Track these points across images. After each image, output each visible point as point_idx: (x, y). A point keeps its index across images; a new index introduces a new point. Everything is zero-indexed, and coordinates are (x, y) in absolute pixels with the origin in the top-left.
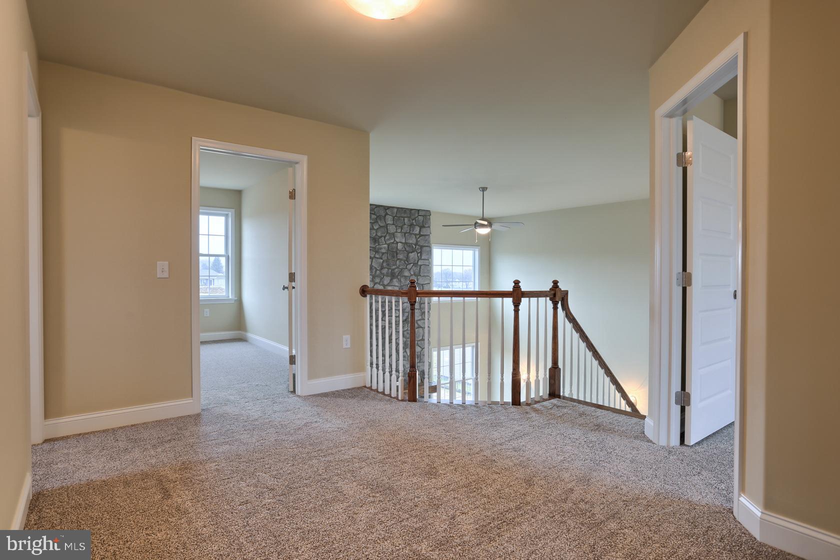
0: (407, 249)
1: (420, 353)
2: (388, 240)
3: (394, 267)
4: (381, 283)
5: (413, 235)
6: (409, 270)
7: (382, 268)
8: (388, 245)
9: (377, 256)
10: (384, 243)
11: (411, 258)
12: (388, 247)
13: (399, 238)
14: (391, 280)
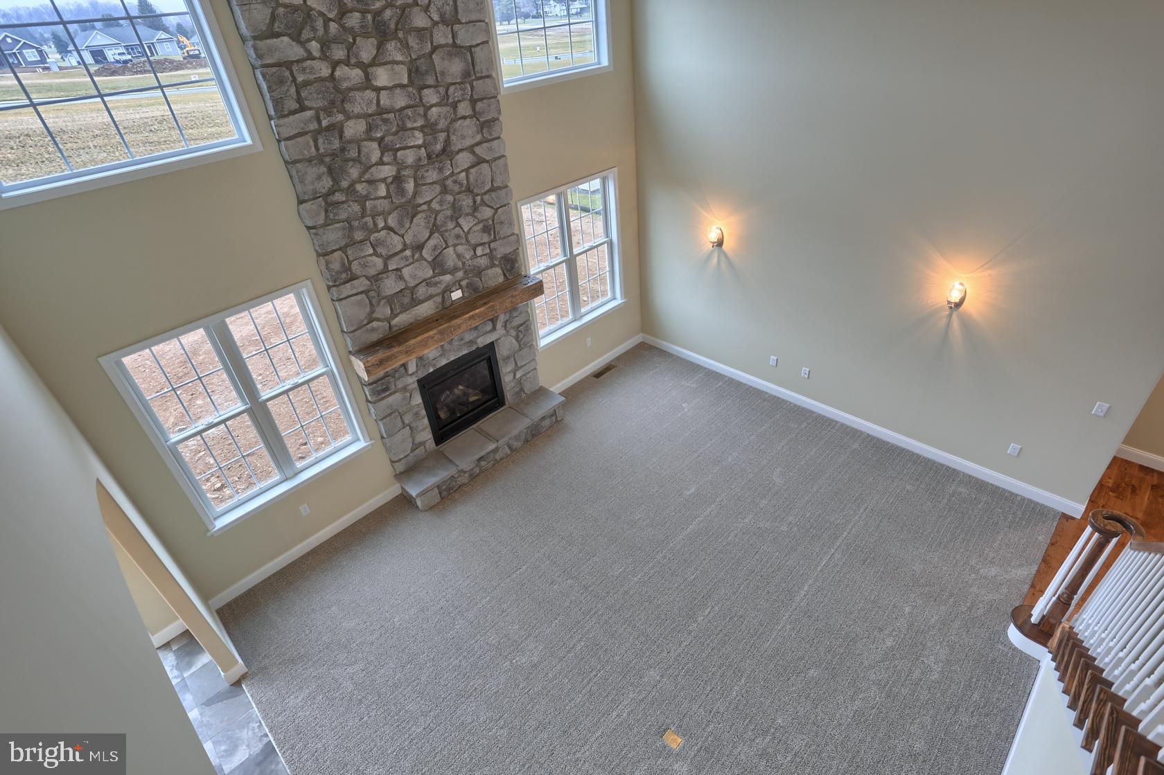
1: (493, 223)
4: (354, 61)
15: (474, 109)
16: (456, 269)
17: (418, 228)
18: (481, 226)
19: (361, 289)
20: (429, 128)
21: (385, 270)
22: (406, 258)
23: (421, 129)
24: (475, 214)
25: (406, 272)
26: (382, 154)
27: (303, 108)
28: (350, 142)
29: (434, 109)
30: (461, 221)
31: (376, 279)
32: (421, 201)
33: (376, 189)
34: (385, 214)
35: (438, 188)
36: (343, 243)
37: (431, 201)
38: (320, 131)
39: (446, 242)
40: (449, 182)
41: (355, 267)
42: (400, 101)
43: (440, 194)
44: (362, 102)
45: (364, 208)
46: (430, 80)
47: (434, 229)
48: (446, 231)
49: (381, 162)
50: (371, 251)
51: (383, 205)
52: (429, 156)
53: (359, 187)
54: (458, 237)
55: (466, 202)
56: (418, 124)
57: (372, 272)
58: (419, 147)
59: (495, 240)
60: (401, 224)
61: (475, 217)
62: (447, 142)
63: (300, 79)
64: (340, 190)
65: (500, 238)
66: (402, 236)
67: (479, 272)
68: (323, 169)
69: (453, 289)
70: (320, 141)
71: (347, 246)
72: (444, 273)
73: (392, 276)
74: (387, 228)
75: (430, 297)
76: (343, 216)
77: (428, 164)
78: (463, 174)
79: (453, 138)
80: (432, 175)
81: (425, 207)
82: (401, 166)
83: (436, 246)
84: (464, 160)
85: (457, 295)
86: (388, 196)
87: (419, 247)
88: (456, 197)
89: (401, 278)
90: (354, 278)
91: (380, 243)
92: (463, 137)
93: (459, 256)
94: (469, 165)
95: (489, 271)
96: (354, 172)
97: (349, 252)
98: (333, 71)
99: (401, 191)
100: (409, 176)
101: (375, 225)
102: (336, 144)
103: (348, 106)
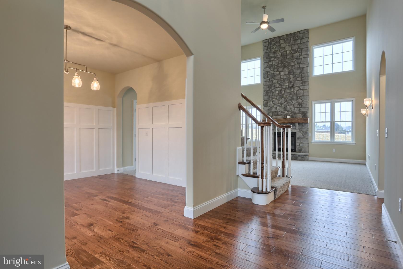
0: (292, 52)
1: (302, 103)
2: (281, 51)
3: (285, 62)
4: (278, 71)
5: (296, 45)
6: (294, 62)
7: (278, 64)
8: (282, 53)
9: (275, 59)
10: (279, 52)
11: (295, 56)
12: (282, 54)
13: (288, 48)
14: (283, 69)
15: (301, 79)
16: (288, 111)
17: (283, 100)
18: (298, 103)
19: (268, 108)
20: (290, 82)
21: (274, 106)
22: (278, 106)
23: (288, 82)
24: (297, 100)
25: (278, 108)
26: (279, 86)
27: (268, 78)
28: (274, 83)
29: (292, 79)
30: (293, 101)
31: (271, 108)
32: (284, 95)
33: (276, 91)
34: (276, 96)
35: (289, 93)
36: (267, 99)
37: (287, 96)
38: (270, 81)
39: (288, 105)
40: (292, 93)
41: (268, 104)
42: (285, 77)
43: (289, 95)
44: (278, 77)
45: (273, 94)
46: (292, 74)
47: (286, 101)
48: (289, 102)
49: (278, 87)
50: (272, 102)
51: (276, 94)
52: (289, 87)
53: (273, 91)
54: (291, 104)
55: (295, 97)
56: (288, 81)
57: (271, 106)
58: (287, 85)
59: (301, 107)
60: (279, 99)
61: (297, 101)
62: (293, 85)
63: (269, 74)
64: (270, 91)
65: (303, 107)
66: (279, 101)
67: (295, 113)
68: (268, 87)
69: (287, 115)
70: (269, 83)
71: (268, 100)
72: (286, 111)
73: (275, 108)
74: (276, 99)
75: (281, 115)
76: (269, 95)
77: (288, 88)
78: (296, 92)
79: (295, 84)
80: (288, 91)
81: (285, 97)
82: (282, 88)
83: (285, 105)
84: (297, 89)
85: (288, 117)
86: (278, 93)
87: (282, 104)
88: (293, 96)
89: (276, 109)
90: (267, 106)
91: (274, 101)
92: (297, 84)
93: (291, 108)
94: (298, 90)
95: (298, 114)
96: (273, 88)
97: (268, 101)
98: (274, 72)
99: (281, 93)
100: (283, 90)
101: (274, 98)
102: (271, 83)
103: (275, 78)
